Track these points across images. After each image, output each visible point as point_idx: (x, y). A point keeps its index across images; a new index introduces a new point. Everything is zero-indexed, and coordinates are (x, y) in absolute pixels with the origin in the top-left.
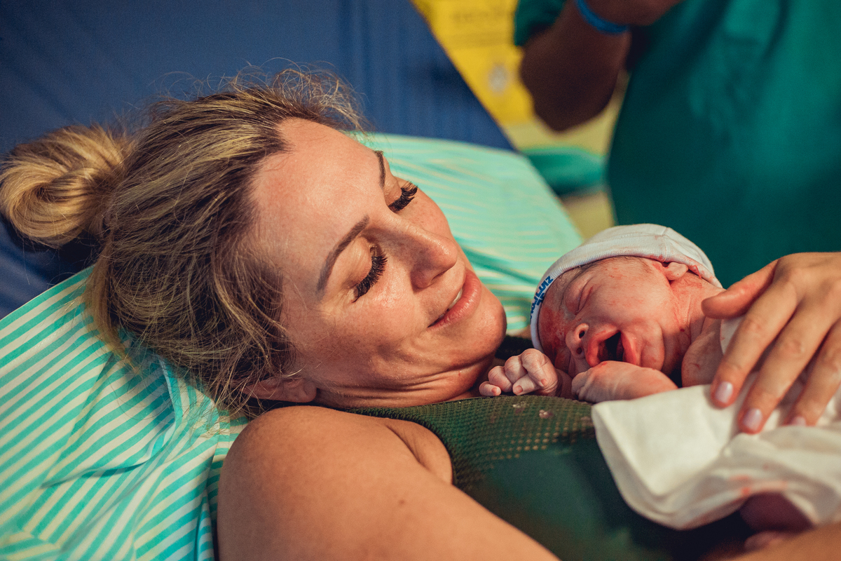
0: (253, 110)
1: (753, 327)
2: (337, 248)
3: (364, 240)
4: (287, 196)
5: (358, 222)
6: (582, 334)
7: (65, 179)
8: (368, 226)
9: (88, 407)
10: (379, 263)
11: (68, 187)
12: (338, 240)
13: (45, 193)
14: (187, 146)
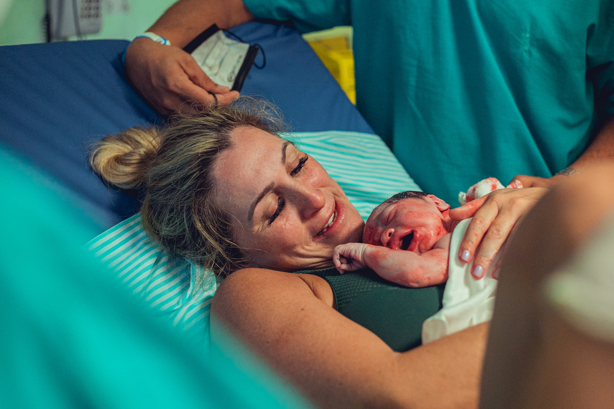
0: (217, 124)
1: (478, 222)
2: (256, 200)
3: (273, 195)
4: (230, 173)
5: (268, 185)
6: (390, 234)
7: (130, 154)
8: (274, 187)
9: (148, 281)
10: (282, 206)
11: (132, 158)
12: (257, 196)
13: (119, 160)
14: (181, 145)
